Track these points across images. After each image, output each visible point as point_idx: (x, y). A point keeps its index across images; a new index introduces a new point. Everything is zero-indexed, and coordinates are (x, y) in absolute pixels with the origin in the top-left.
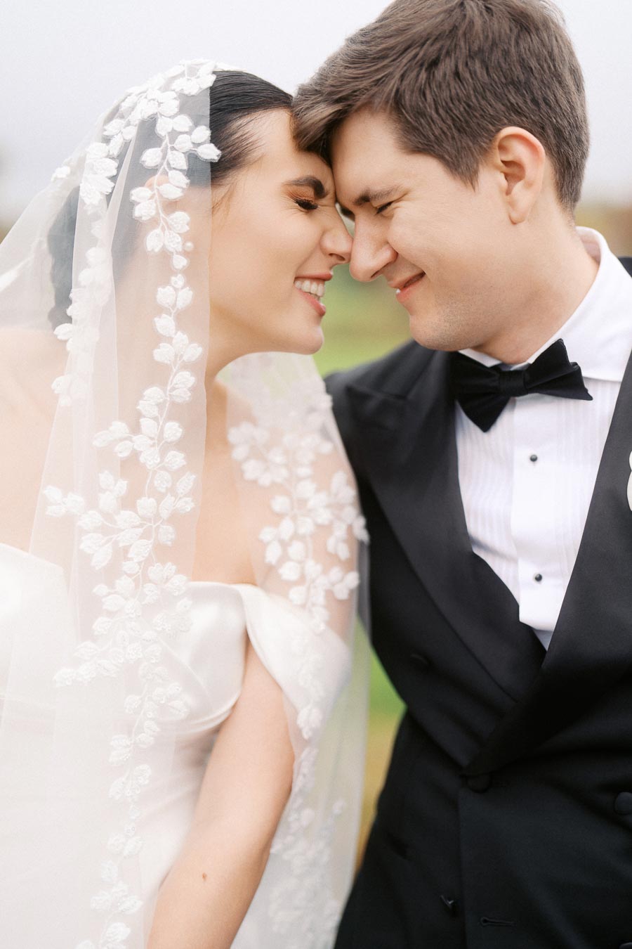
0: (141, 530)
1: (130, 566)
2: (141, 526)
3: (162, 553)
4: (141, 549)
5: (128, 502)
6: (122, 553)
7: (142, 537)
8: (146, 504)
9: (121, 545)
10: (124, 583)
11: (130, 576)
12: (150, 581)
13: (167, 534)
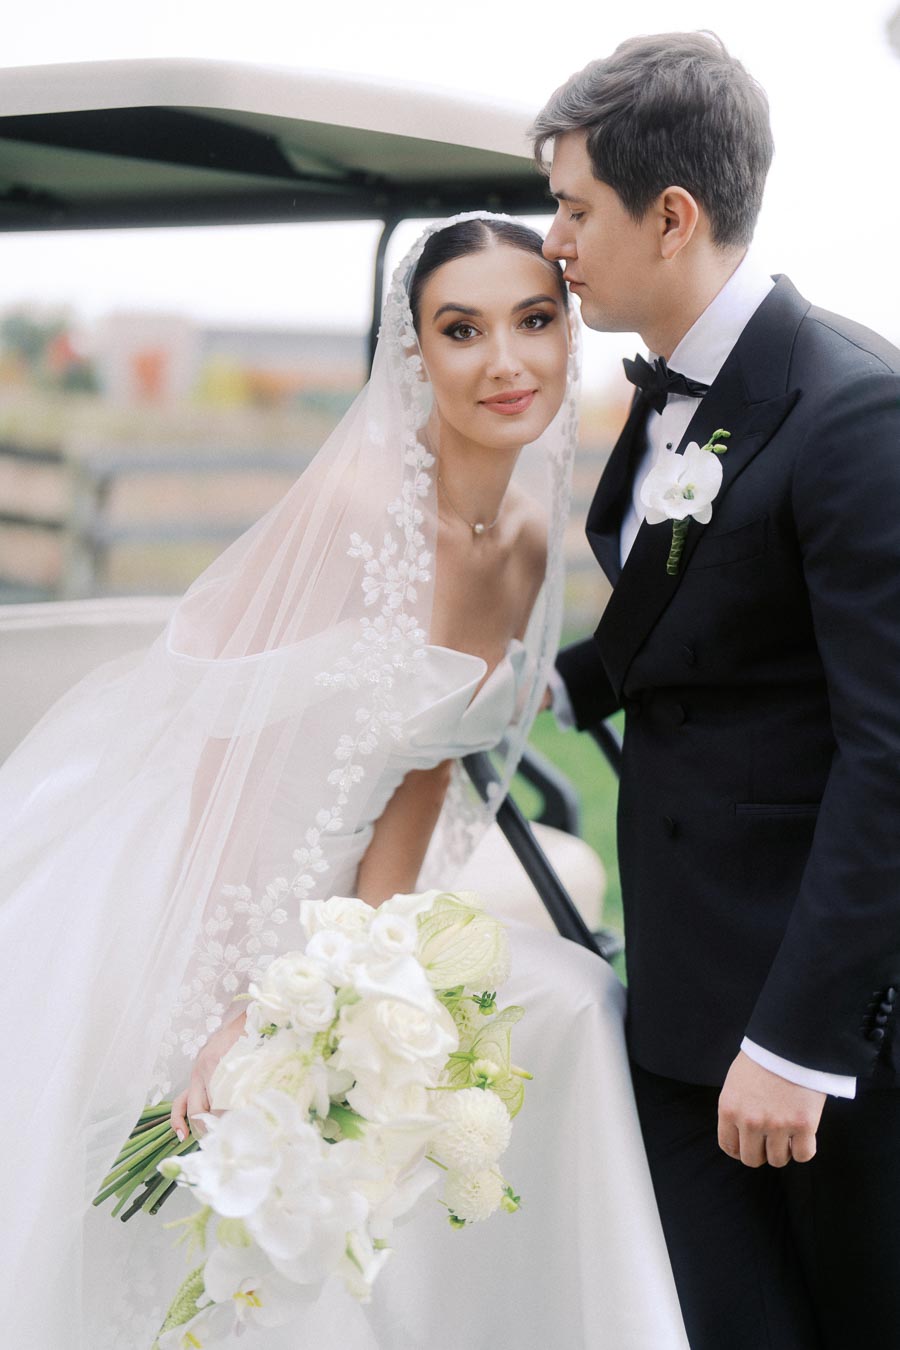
0: (397, 586)
1: (385, 609)
2: (398, 582)
3: (408, 607)
4: (394, 600)
5: (395, 560)
6: (383, 598)
7: (398, 590)
8: (403, 564)
9: (385, 592)
10: (379, 620)
11: (385, 617)
12: (397, 626)
13: (412, 595)
